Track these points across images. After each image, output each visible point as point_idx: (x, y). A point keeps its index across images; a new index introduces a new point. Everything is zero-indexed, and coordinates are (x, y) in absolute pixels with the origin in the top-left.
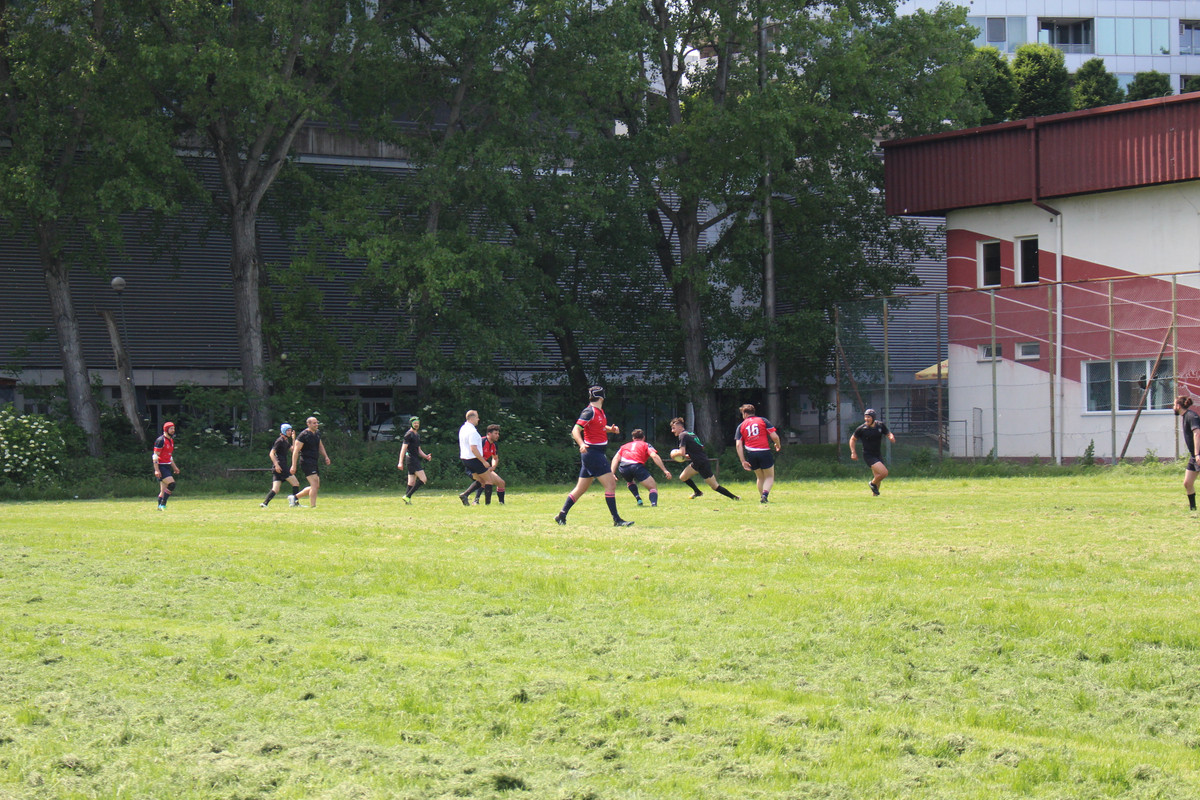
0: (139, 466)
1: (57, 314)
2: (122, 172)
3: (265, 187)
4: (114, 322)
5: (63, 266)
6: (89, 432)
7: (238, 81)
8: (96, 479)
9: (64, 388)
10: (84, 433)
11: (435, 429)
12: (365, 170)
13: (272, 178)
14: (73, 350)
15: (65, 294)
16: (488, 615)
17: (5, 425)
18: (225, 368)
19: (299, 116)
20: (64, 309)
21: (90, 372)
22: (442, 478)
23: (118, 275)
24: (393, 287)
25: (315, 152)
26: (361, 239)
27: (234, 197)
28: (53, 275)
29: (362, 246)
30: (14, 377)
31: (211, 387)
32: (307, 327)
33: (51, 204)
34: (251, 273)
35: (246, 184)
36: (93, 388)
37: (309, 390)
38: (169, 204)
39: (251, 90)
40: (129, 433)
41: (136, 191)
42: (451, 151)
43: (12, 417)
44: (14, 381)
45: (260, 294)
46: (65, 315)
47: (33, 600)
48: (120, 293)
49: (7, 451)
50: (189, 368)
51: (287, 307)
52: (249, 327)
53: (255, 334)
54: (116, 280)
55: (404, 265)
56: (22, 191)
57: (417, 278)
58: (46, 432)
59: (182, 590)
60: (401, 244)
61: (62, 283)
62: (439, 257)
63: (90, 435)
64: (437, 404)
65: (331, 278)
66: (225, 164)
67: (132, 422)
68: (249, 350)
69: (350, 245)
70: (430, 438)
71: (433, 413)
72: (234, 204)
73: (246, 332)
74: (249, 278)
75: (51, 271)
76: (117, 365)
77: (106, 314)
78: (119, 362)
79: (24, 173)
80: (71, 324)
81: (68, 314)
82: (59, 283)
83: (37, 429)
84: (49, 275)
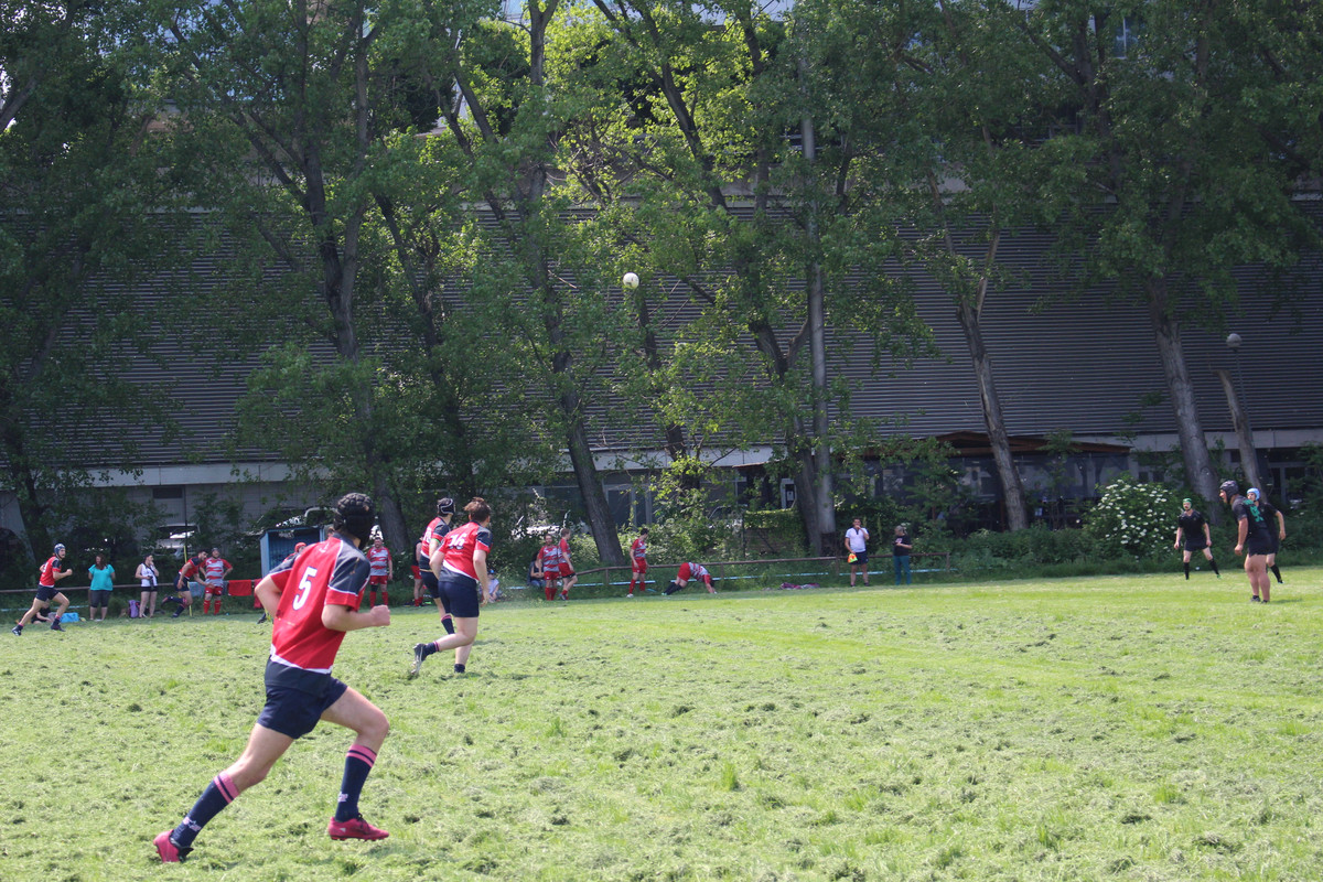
1: (1170, 376)
2: (1231, 223)
4: (1231, 381)
5: (1174, 325)
6: (1208, 500)
9: (1180, 453)
10: (1203, 501)
14: (1187, 413)
15: (1178, 355)
17: (1121, 494)
20: (1177, 371)
21: (1207, 434)
23: (1233, 331)
28: (1164, 335)
30: (1128, 444)
33: (1157, 262)
36: (1211, 452)
38: (1283, 254)
41: (1247, 243)
43: (1128, 486)
44: (1128, 448)
46: (1179, 376)
47: (1161, 677)
48: (1235, 350)
49: (1124, 521)
50: (1313, 428)
54: (1232, 337)
56: (1130, 249)
58: (1164, 500)
59: (1316, 666)
61: (1174, 344)
63: (1210, 503)
75: (1162, 331)
76: (1235, 427)
77: (1222, 374)
78: (1238, 424)
79: (1129, 230)
80: (1185, 385)
81: (1182, 375)
82: (1171, 343)
83: (1155, 498)
84: (1160, 335)
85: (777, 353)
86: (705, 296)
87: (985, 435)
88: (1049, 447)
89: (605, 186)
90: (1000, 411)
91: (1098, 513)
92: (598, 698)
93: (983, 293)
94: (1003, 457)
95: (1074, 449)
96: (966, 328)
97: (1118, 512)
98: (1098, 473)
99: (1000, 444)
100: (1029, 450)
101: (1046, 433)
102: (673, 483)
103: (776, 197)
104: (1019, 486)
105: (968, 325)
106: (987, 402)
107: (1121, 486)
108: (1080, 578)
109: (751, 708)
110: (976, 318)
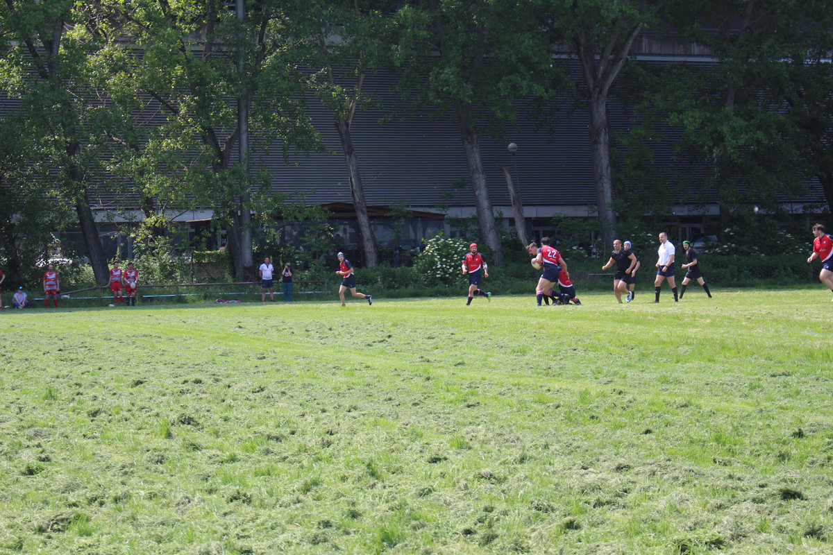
0: (528, 272)
1: (472, 169)
2: (515, 70)
3: (612, 78)
4: (510, 174)
5: (475, 136)
6: (494, 250)
7: (593, 5)
8: (499, 282)
9: (477, 220)
10: (491, 250)
11: (733, 245)
12: (683, 64)
13: (617, 72)
14: (482, 193)
15: (477, 156)
16: (773, 376)
17: (438, 245)
18: (586, 205)
19: (635, 28)
20: (476, 166)
21: (494, 208)
22: (738, 280)
23: (512, 141)
24: (702, 146)
25: (647, 52)
26: (680, 112)
27: (591, 86)
28: (469, 142)
29: (681, 117)
30: (443, 213)
31: (577, 217)
32: (643, 174)
33: (467, 93)
34: (604, 138)
35: (600, 76)
36: (496, 219)
37: (645, 219)
38: (547, 91)
39: (602, 11)
40: (521, 250)
41: (525, 83)
42: (743, 48)
43: (442, 240)
44: (444, 215)
45: (609, 153)
46: (477, 170)
47: (459, 364)
48: (513, 154)
49: (439, 263)
50: (561, 205)
51: (628, 161)
52: (601, 176)
53: (606, 180)
54: (511, 145)
55: (710, 130)
56: (449, 86)
57: (719, 139)
58: (465, 249)
59: (559, 358)
60: (708, 115)
61: (475, 148)
62: (735, 124)
63: (495, 252)
64: (735, 227)
65: (659, 140)
66: (585, 63)
67: (523, 242)
68: (602, 192)
69: (672, 117)
70: (729, 252)
71: (731, 234)
72: (591, 91)
73: (600, 179)
74: (602, 142)
75: (467, 140)
76: (512, 204)
77: (504, 169)
78: (514, 201)
79: (449, 73)
80: (481, 175)
81: (479, 169)
82: (473, 148)
83: (458, 247)
84: (466, 142)
85: (217, 147)
86: (170, 108)
87: (352, 205)
88: (393, 214)
89: (103, 32)
90: (362, 189)
91: (424, 257)
92: (83, 373)
93: (353, 112)
94: (363, 219)
95: (410, 216)
96: (342, 135)
97: (436, 257)
98: (424, 231)
99: (362, 211)
100: (379, 215)
101: (390, 204)
102: (146, 232)
103: (218, 44)
104: (373, 238)
105: (343, 132)
106: (354, 183)
107: (438, 240)
108: (411, 299)
109: (186, 382)
110: (348, 127)
